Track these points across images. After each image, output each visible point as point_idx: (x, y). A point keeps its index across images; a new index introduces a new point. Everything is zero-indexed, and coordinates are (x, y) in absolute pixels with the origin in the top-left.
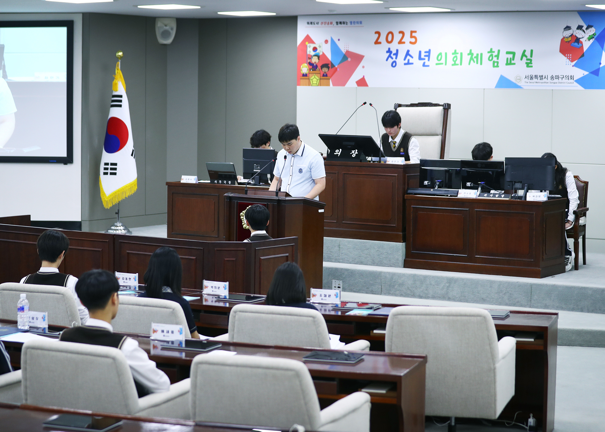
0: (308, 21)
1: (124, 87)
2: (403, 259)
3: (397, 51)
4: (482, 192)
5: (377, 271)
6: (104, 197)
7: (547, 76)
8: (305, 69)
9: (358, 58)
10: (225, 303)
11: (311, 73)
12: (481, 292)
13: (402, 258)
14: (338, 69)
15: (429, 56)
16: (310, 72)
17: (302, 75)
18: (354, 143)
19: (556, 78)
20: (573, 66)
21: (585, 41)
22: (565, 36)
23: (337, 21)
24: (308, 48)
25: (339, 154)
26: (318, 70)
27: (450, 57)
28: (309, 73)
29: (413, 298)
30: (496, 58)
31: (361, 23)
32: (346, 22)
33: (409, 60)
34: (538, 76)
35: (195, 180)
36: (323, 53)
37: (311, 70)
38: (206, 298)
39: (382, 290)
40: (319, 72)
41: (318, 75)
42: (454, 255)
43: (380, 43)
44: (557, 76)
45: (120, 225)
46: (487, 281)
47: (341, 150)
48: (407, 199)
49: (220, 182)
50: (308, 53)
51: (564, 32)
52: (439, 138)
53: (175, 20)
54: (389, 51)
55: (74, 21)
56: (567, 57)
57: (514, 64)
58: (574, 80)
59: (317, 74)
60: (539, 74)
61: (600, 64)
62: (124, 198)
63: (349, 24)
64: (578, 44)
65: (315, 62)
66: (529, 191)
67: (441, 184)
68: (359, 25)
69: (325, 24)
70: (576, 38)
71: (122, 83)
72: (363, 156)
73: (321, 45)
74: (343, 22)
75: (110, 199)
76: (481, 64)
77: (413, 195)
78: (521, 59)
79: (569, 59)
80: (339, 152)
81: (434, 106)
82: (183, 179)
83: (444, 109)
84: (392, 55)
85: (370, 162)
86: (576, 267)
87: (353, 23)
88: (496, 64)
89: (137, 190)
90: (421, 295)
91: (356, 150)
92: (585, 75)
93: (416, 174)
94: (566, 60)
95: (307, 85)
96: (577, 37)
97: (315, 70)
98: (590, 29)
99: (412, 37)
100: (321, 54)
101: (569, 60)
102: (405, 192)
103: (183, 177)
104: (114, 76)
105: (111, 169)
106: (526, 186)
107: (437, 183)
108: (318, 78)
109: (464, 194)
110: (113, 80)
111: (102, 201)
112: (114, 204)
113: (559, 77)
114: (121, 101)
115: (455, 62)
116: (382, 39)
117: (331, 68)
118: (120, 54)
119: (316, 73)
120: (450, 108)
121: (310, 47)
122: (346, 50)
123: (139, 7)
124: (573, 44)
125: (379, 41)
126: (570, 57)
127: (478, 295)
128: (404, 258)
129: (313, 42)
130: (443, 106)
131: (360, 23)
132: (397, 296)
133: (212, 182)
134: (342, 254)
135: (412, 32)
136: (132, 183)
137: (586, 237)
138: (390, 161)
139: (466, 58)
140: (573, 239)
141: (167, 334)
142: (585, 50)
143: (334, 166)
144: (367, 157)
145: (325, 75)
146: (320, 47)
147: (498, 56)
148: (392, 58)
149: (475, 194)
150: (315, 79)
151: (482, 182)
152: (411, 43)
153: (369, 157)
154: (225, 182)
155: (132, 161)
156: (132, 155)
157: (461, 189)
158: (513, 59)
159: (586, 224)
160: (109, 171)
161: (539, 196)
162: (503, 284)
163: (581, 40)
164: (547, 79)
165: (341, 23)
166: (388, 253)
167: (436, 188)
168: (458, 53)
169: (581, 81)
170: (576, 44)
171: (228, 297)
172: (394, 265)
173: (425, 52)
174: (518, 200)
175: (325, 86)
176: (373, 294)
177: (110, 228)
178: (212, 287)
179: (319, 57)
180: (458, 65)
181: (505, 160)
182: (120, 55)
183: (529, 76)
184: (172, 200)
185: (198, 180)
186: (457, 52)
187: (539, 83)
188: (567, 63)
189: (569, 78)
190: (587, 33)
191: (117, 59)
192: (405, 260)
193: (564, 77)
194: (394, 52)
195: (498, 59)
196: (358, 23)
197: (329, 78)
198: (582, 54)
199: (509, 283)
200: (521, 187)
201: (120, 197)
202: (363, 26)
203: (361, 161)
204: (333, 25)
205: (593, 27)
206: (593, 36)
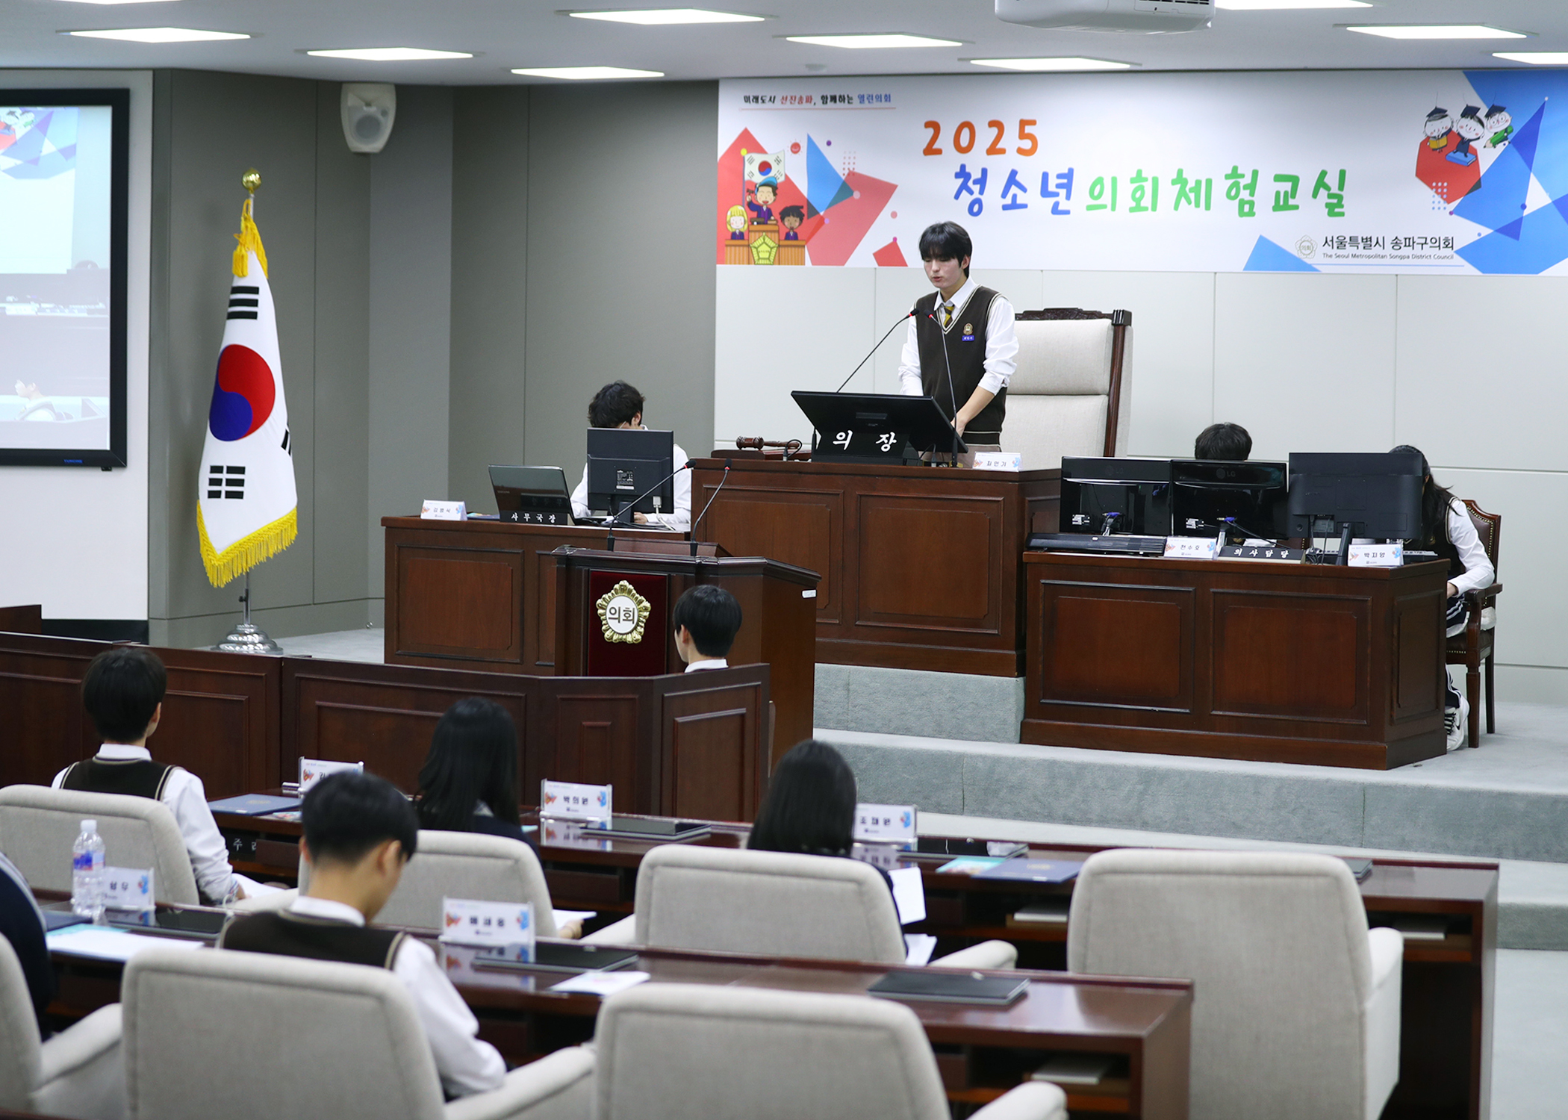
0: (747, 95)
1: (263, 267)
2: (1018, 722)
3: (984, 171)
4: (1227, 545)
5: (951, 752)
6: (210, 557)
7: (1384, 238)
8: (738, 219)
9: (880, 192)
10: (601, 843)
11: (755, 231)
12: (1231, 806)
13: (1016, 717)
14: (827, 221)
15: (1068, 187)
16: (752, 228)
17: (730, 237)
18: (886, 415)
19: (1407, 244)
20: (1451, 213)
21: (1485, 147)
22: (1432, 133)
23: (825, 95)
24: (747, 163)
25: (847, 443)
26: (775, 222)
27: (1125, 190)
28: (749, 231)
29: (1048, 822)
30: (1248, 191)
31: (888, 98)
32: (848, 96)
33: (1015, 197)
34: (1360, 240)
35: (459, 512)
36: (786, 176)
37: (755, 223)
38: (550, 829)
39: (966, 803)
40: (776, 228)
41: (773, 234)
42: (1154, 708)
43: (939, 152)
44: (1410, 239)
45: (252, 630)
46: (1248, 776)
47: (850, 433)
48: (1027, 563)
49: (527, 516)
50: (747, 178)
51: (1428, 123)
52: (1101, 402)
53: (393, 88)
54: (963, 173)
55: (131, 93)
56: (1434, 190)
57: (1296, 207)
58: (1455, 249)
59: (769, 234)
60: (1361, 234)
61: (1524, 207)
62: (262, 558)
63: (856, 101)
64: (1466, 156)
65: (766, 202)
66: (1353, 539)
67: (1117, 522)
68: (884, 104)
69: (791, 103)
70: (1459, 139)
71: (258, 255)
72: (909, 449)
73: (781, 158)
74: (840, 97)
75: (225, 561)
76: (1208, 207)
77: (1046, 551)
78: (1315, 195)
79: (1442, 194)
80: (845, 439)
81: (1087, 318)
82: (426, 510)
83: (1115, 325)
84: (970, 184)
85: (930, 465)
86: (1472, 740)
87: (867, 98)
88: (1247, 208)
89: (297, 537)
90: (1070, 814)
91: (893, 434)
92: (1482, 236)
93: (1052, 497)
94: (1434, 196)
95: (743, 264)
96: (1463, 138)
97: (765, 223)
98: (1497, 116)
99: (1023, 135)
100: (781, 179)
101: (1442, 197)
102: (1024, 545)
103: (427, 504)
104: (236, 236)
105: (230, 482)
106: (1346, 528)
107: (1109, 520)
108: (772, 244)
109: (1181, 548)
110: (235, 248)
111: (204, 568)
112: (236, 576)
113: (1413, 243)
114: (255, 303)
115: (1138, 201)
116: (945, 142)
117: (808, 218)
118: (254, 178)
119: (764, 231)
120: (1130, 325)
121: (751, 161)
122: (849, 169)
123: (310, 53)
124: (1451, 154)
125: (936, 146)
126: (1442, 190)
127: (1222, 814)
128: (1021, 717)
129: (760, 150)
130: (1112, 318)
131: (886, 100)
132: (1005, 818)
133: (505, 517)
134: (855, 707)
135: (1023, 123)
136: (285, 519)
137: (1495, 662)
138: (982, 463)
139: (1168, 192)
140: (1465, 665)
141: (486, 929)
142: (1483, 170)
143: (833, 476)
144: (920, 453)
145: (791, 236)
146: (778, 161)
147: (1252, 187)
148: (971, 192)
149: (1210, 550)
150: (764, 245)
151: (1229, 516)
152: (1021, 151)
153: (926, 453)
154: (540, 518)
155: (284, 462)
156: (284, 446)
157: (1170, 535)
158: (1293, 196)
159: (1493, 628)
160: (224, 488)
161: (1382, 555)
162: (1289, 784)
163: (1472, 144)
164: (1384, 248)
165: (834, 99)
166: (977, 704)
167: (1106, 534)
168: (1146, 180)
169: (1472, 253)
170: (1460, 156)
171: (609, 827)
172: (996, 735)
173: (1059, 176)
174: (1325, 564)
175: (792, 264)
176: (940, 812)
177: (226, 639)
178: (567, 799)
179: (775, 188)
180: (1146, 209)
181: (1288, 459)
182: (253, 182)
183: (1335, 240)
184: (398, 565)
185: (468, 513)
186: (1144, 175)
187: (1361, 256)
188: (1436, 206)
189: (1442, 245)
190: (1489, 126)
191: (244, 191)
192: (1023, 724)
193: (1428, 241)
194: (976, 174)
195: (1252, 194)
196: (879, 98)
197: (803, 243)
198: (1476, 181)
199: (1303, 782)
200: (1332, 531)
201: (253, 559)
202: (895, 108)
203: (905, 463)
204: (815, 104)
205: (1503, 113)
206: (1506, 134)
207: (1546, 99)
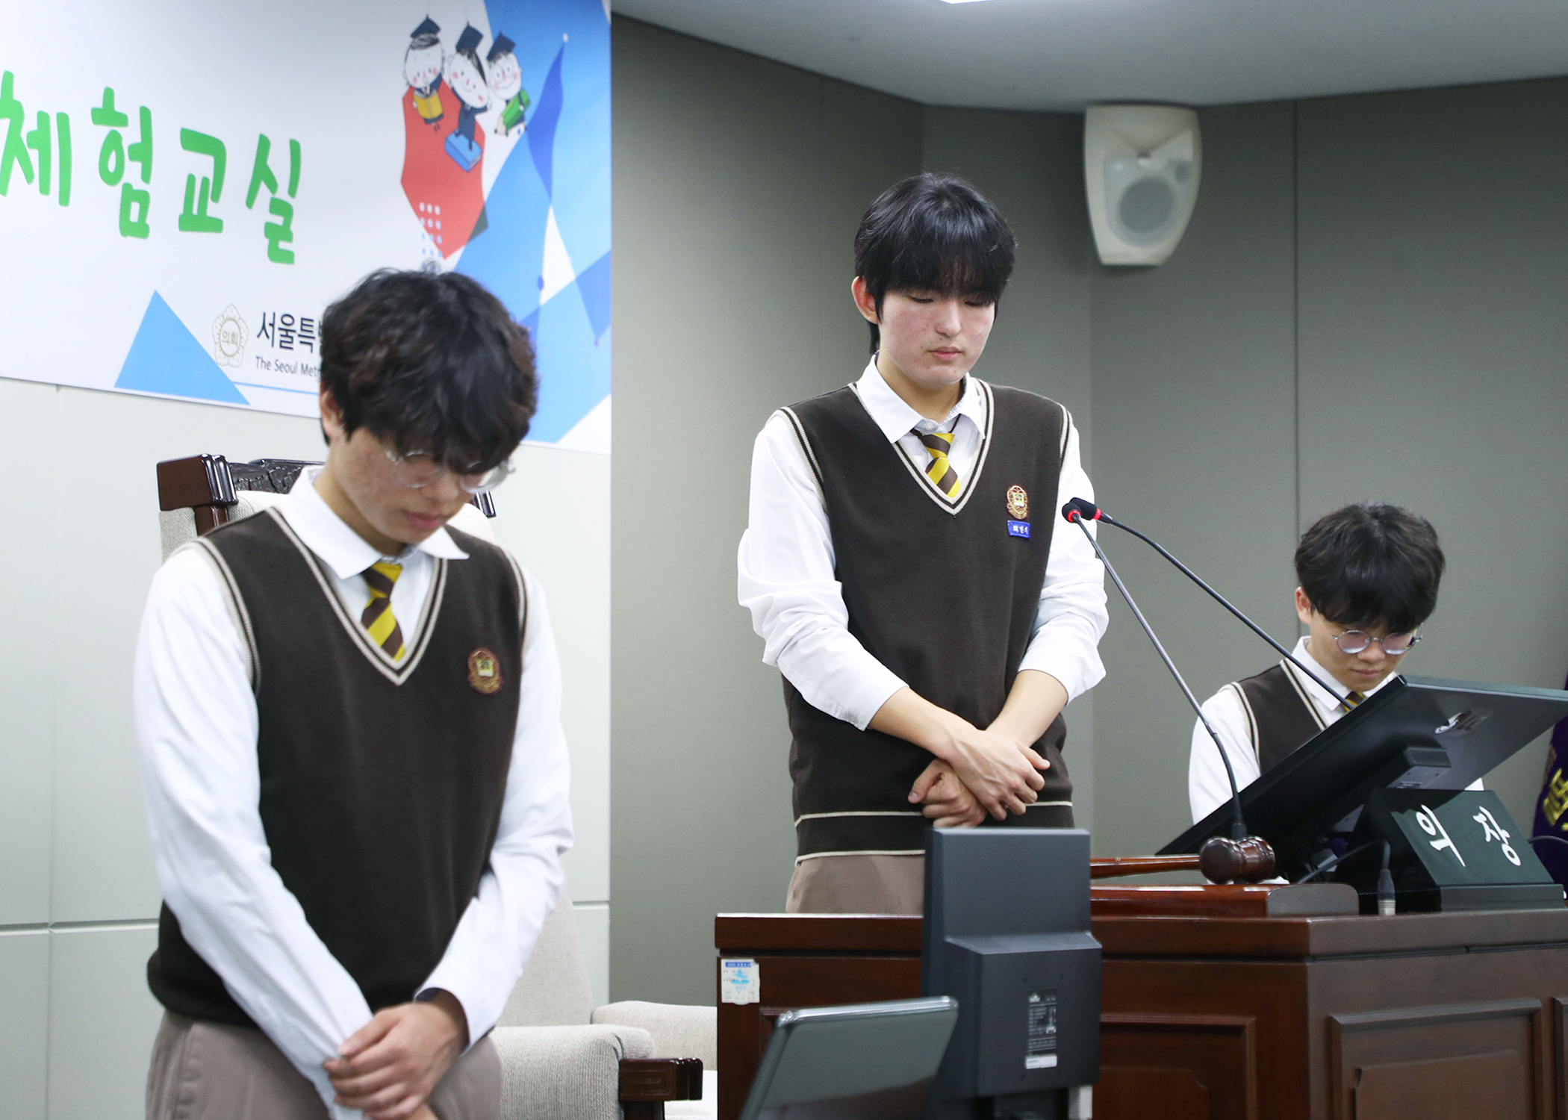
21: (493, 131)
22: (416, 79)
25: (1450, 844)
30: (137, 167)
51: (410, 51)
56: (422, 220)
57: (216, 225)
61: (540, 284)
64: (470, 147)
70: (458, 105)
76: (64, 199)
78: (250, 202)
79: (433, 233)
88: (134, 213)
94: (422, 236)
96: (463, 103)
98: (503, 62)
101: (435, 242)
124: (452, 138)
126: (434, 224)
147: (145, 156)
158: (216, 195)
163: (479, 118)
170: (461, 142)
183: (278, 324)
190: (492, 82)
195: (146, 176)
205: (511, 56)
206: (521, 108)
207: (565, 38)
